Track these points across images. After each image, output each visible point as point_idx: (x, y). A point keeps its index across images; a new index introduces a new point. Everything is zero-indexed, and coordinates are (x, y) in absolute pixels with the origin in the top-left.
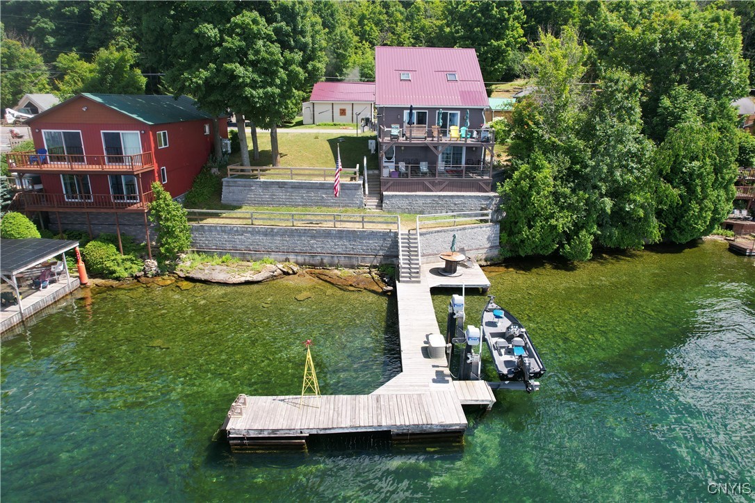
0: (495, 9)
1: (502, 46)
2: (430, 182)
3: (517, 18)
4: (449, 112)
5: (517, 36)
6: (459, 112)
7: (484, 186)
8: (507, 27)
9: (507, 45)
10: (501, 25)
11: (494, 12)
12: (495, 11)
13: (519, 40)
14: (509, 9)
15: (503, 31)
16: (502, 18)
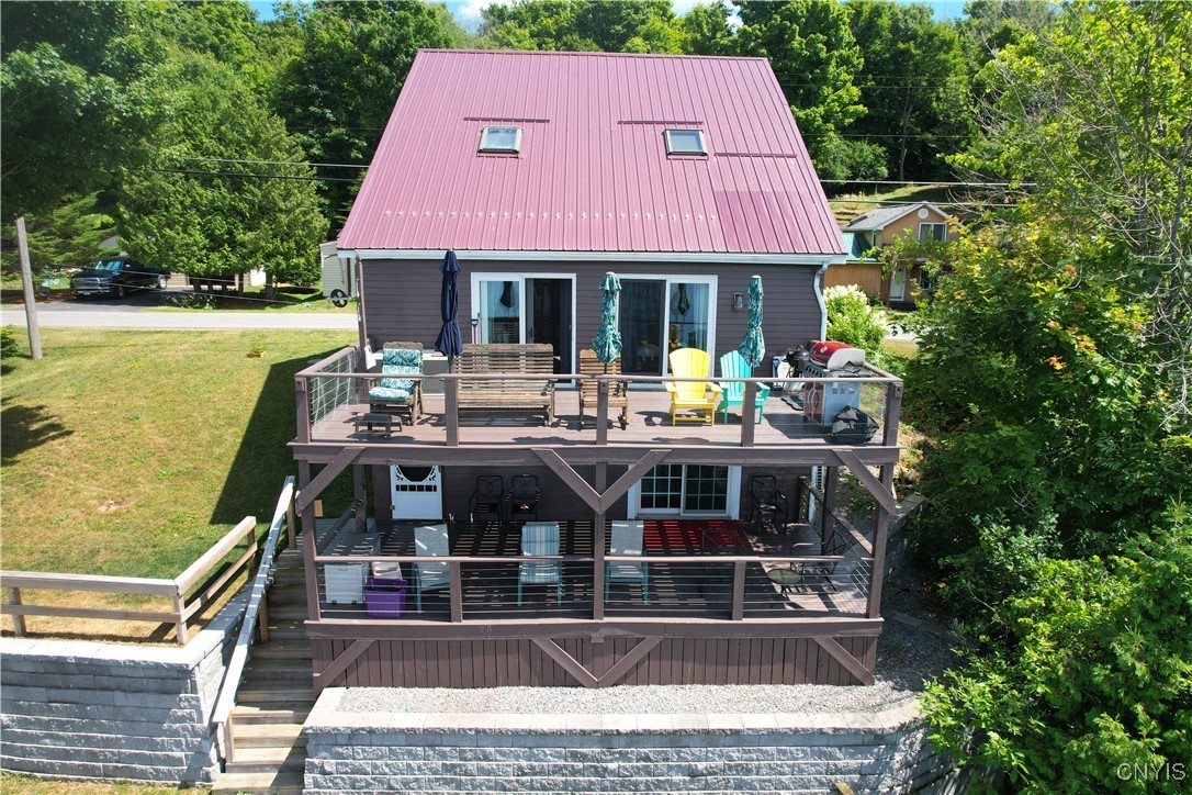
0: (797, 38)
1: (814, 120)
2: (564, 644)
3: (844, 61)
4: (672, 280)
5: (846, 100)
6: (712, 281)
7: (841, 656)
8: (824, 80)
9: (826, 118)
10: (812, 73)
11: (796, 44)
12: (797, 42)
13: (852, 108)
14: (829, 40)
15: (814, 87)
16: (814, 59)
